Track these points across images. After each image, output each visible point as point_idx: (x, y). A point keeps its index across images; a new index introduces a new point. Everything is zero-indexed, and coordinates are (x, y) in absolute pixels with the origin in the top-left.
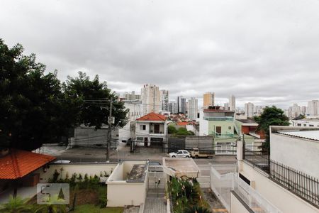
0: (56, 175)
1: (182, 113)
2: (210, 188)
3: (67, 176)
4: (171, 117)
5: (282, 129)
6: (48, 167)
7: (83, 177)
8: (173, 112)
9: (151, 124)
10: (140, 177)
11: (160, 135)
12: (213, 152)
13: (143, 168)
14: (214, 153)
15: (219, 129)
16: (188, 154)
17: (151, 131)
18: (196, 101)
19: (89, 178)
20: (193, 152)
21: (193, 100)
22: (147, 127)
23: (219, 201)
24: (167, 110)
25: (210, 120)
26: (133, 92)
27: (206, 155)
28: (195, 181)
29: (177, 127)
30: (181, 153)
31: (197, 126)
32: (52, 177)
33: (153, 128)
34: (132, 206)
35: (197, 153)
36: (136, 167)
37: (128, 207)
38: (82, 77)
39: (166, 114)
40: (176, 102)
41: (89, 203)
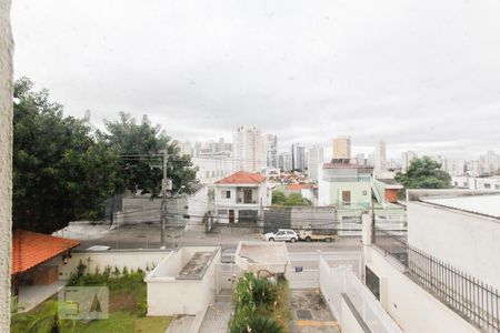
0: (82, 267)
1: (298, 170)
2: (319, 289)
3: (97, 270)
4: (282, 177)
5: (427, 195)
6: (70, 257)
7: (121, 271)
8: (285, 169)
9: (239, 188)
10: (199, 271)
11: (252, 205)
12: (334, 232)
13: (208, 257)
14: (336, 233)
15: (347, 195)
16: (295, 235)
17: (239, 201)
18: (322, 151)
19: (130, 272)
20: (302, 233)
21: (317, 150)
22: (233, 194)
23: (329, 310)
24: (274, 166)
25: (333, 180)
26: (222, 139)
27: (323, 237)
28: (281, 278)
29: (287, 193)
30: (283, 233)
31: (315, 191)
32: (75, 271)
33: (242, 195)
34: (185, 315)
35: (309, 234)
36: (198, 255)
37: (180, 317)
38: (124, 120)
39: (272, 173)
40: (290, 153)
41: (123, 310)
